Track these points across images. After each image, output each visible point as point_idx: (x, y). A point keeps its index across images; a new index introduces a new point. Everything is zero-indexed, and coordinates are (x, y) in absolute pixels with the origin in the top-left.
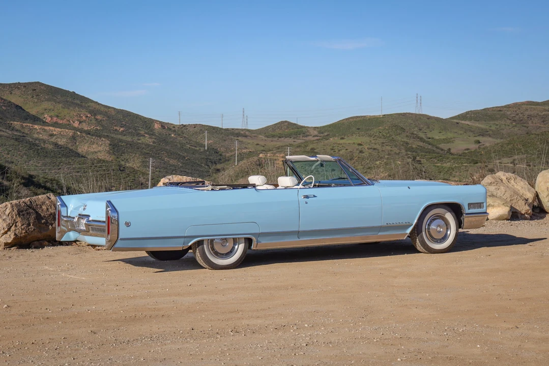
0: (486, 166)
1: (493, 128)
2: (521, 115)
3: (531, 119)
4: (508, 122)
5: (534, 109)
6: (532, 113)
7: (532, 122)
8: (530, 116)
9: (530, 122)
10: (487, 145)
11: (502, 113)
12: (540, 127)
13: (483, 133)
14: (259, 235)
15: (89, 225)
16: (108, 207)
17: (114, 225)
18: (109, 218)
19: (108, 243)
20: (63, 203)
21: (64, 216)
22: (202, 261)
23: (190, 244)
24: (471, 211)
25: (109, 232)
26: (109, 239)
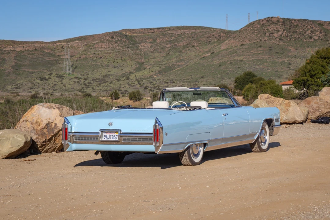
14: (210, 141)
15: (120, 137)
16: (156, 122)
17: (161, 134)
18: (157, 130)
19: (157, 148)
20: (68, 123)
21: (70, 133)
22: (188, 160)
23: (186, 148)
24: (276, 124)
25: (157, 140)
26: (158, 145)
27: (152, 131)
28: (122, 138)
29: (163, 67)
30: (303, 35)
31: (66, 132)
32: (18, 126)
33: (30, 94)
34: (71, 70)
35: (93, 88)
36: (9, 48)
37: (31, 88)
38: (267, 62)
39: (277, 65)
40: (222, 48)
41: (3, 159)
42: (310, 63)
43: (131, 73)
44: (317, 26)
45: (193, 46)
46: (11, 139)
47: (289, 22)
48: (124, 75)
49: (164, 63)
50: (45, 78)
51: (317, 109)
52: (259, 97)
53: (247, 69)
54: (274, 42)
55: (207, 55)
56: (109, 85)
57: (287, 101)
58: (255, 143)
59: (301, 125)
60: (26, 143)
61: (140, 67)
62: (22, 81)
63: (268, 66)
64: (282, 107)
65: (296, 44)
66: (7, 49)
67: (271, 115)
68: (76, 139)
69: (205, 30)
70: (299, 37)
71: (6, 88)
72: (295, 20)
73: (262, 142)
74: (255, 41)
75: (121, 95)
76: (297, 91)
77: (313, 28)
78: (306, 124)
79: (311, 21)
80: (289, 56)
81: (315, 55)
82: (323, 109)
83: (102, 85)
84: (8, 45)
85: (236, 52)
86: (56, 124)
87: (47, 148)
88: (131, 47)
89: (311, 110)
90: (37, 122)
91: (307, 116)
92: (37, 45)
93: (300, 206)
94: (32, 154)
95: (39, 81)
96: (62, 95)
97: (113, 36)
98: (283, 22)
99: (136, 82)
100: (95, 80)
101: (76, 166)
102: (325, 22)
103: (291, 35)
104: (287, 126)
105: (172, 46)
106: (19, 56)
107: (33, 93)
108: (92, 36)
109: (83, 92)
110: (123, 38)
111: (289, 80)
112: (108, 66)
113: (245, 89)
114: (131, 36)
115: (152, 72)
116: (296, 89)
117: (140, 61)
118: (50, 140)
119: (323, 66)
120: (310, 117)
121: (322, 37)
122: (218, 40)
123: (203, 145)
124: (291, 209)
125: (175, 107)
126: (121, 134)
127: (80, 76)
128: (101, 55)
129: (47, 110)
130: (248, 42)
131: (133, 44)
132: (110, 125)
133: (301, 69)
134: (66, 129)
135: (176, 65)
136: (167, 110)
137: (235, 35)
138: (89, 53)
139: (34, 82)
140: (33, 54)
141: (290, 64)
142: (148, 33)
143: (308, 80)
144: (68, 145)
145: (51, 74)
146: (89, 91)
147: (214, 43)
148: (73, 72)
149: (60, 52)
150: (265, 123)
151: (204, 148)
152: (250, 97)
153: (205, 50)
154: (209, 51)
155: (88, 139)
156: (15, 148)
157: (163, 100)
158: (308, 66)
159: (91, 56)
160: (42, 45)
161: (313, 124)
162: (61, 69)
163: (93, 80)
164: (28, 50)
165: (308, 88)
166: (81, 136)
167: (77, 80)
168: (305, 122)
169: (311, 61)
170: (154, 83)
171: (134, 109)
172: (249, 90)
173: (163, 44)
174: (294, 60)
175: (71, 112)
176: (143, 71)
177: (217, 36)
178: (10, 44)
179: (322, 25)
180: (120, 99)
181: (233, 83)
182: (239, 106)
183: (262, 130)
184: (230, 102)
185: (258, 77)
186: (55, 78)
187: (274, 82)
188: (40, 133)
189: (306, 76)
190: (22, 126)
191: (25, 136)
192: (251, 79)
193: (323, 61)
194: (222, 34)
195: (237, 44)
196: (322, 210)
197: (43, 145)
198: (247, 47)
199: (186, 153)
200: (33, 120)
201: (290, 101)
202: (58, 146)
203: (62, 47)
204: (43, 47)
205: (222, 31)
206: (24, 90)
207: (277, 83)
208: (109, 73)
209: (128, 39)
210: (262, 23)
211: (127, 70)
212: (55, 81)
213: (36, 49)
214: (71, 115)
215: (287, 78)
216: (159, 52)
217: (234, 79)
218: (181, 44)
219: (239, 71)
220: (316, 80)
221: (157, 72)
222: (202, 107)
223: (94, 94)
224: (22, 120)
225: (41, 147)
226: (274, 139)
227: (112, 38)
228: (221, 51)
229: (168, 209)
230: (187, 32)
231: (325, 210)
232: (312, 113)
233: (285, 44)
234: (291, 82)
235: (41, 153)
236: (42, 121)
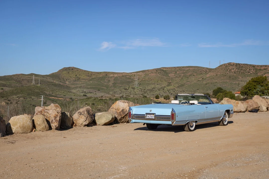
0: (7, 99)
1: (8, 83)
2: (19, 79)
3: (23, 81)
4: (14, 81)
5: (25, 77)
6: (24, 78)
7: (24, 82)
8: (23, 79)
9: (23, 82)
10: (6, 90)
11: (12, 78)
12: (27, 84)
13: (4, 85)
14: (198, 120)
15: (155, 117)
16: (172, 110)
17: (175, 116)
18: (173, 114)
19: (173, 123)
20: (131, 109)
21: (132, 114)
22: (188, 129)
23: (187, 123)
24: (231, 112)
25: (173, 119)
26: (173, 121)
27: (170, 115)
28: (156, 117)
29: (180, 85)
30: (245, 71)
31: (130, 114)
32: (109, 110)
33: (119, 96)
34: (138, 85)
35: (147, 94)
36: (112, 75)
37: (120, 93)
38: (228, 83)
39: (233, 84)
40: (207, 76)
41: (102, 125)
42: (249, 84)
43: (165, 87)
44: (252, 67)
45: (194, 75)
46: (106, 116)
47: (239, 65)
48: (162, 88)
49: (180, 83)
50: (127, 89)
51: (252, 105)
52: (224, 99)
53: (219, 86)
54: (231, 74)
55: (200, 79)
56: (155, 92)
57: (237, 101)
58: (221, 121)
59: (244, 113)
60: (112, 118)
61: (169, 84)
62: (116, 90)
63: (229, 85)
64: (235, 104)
65: (242, 75)
66: (111, 76)
67: (229, 108)
68: (135, 117)
69: (199, 68)
70: (243, 72)
71: (110, 93)
72: (242, 64)
73: (224, 121)
74: (223, 73)
75: (160, 97)
76: (242, 97)
77: (250, 68)
78: (246, 112)
79: (249, 65)
80: (238, 81)
81: (251, 80)
82: (254, 106)
83: (152, 92)
84: (111, 74)
85: (214, 78)
86: (126, 110)
87: (122, 121)
88: (165, 75)
89: (249, 106)
90: (118, 109)
91: (247, 109)
92: (123, 74)
93: (242, 154)
94: (115, 124)
95: (124, 90)
96: (134, 96)
97: (157, 70)
98: (236, 65)
99: (167, 91)
100: (149, 90)
101: (135, 130)
102: (256, 65)
103: (240, 71)
104: (237, 113)
105: (184, 75)
106: (116, 79)
107: (121, 95)
108: (148, 70)
109: (143, 95)
110: (162, 71)
111: (239, 91)
112: (155, 84)
113: (217, 95)
114: (165, 71)
115: (175, 86)
116: (242, 96)
117: (169, 82)
118: (124, 117)
119: (254, 86)
120: (248, 109)
121: (254, 72)
122: (206, 73)
123: (195, 122)
124: (238, 155)
125: (182, 103)
126: (155, 115)
127: (142, 88)
128: (151, 79)
129: (122, 103)
130: (219, 74)
131: (166, 74)
132: (151, 111)
133: (244, 86)
134: (130, 113)
135: (186, 84)
136: (178, 105)
137: (213, 70)
138: (146, 78)
139: (122, 90)
140: (122, 78)
141: (239, 84)
142: (173, 69)
143: (247, 92)
144: (131, 120)
145: (129, 87)
146: (146, 95)
147: (204, 74)
148: (139, 86)
149: (134, 77)
150: (226, 112)
151: (196, 123)
152: (219, 99)
153: (199, 77)
154: (201, 78)
155: (140, 117)
156: (107, 121)
157: (177, 100)
158: (248, 85)
159: (147, 79)
160: (126, 74)
161: (250, 112)
162: (134, 85)
163: (148, 90)
164: (120, 76)
165: (247, 95)
166: (137, 116)
167: (140, 90)
168: (246, 111)
169: (249, 83)
170: (175, 92)
171: (162, 104)
172: (219, 96)
173: (180, 74)
174: (241, 82)
175: (134, 104)
176: (171, 86)
177: (205, 71)
178: (112, 74)
179: (254, 67)
180: (160, 99)
181: (212, 93)
182: (213, 103)
183: (224, 115)
184: (209, 101)
185: (224, 90)
186: (131, 89)
187: (231, 92)
188: (119, 114)
189: (246, 90)
190: (111, 110)
191: (112, 115)
192: (221, 91)
193: (254, 83)
194: (207, 70)
195: (214, 74)
196: (253, 156)
197: (120, 120)
198: (219, 76)
199: (187, 125)
200: (116, 108)
201: (239, 101)
202: (127, 120)
203: (135, 75)
204: (126, 75)
205: (207, 69)
206: (117, 94)
207: (232, 93)
208: (155, 87)
209: (164, 72)
210: (226, 65)
211: (163, 86)
212: (131, 90)
213: (123, 76)
214: (133, 106)
215: (237, 91)
216: (178, 78)
217: (213, 91)
218: (188, 74)
219: (215, 87)
220: (251, 92)
221: (177, 87)
222: (195, 103)
223: (148, 96)
224: (111, 108)
225: (119, 120)
226: (230, 119)
227: (157, 71)
228: (207, 78)
229: (176, 153)
230: (191, 69)
231: (255, 156)
232: (249, 107)
233: (237, 75)
234: (239, 92)
235: (119, 123)
236: (120, 108)
